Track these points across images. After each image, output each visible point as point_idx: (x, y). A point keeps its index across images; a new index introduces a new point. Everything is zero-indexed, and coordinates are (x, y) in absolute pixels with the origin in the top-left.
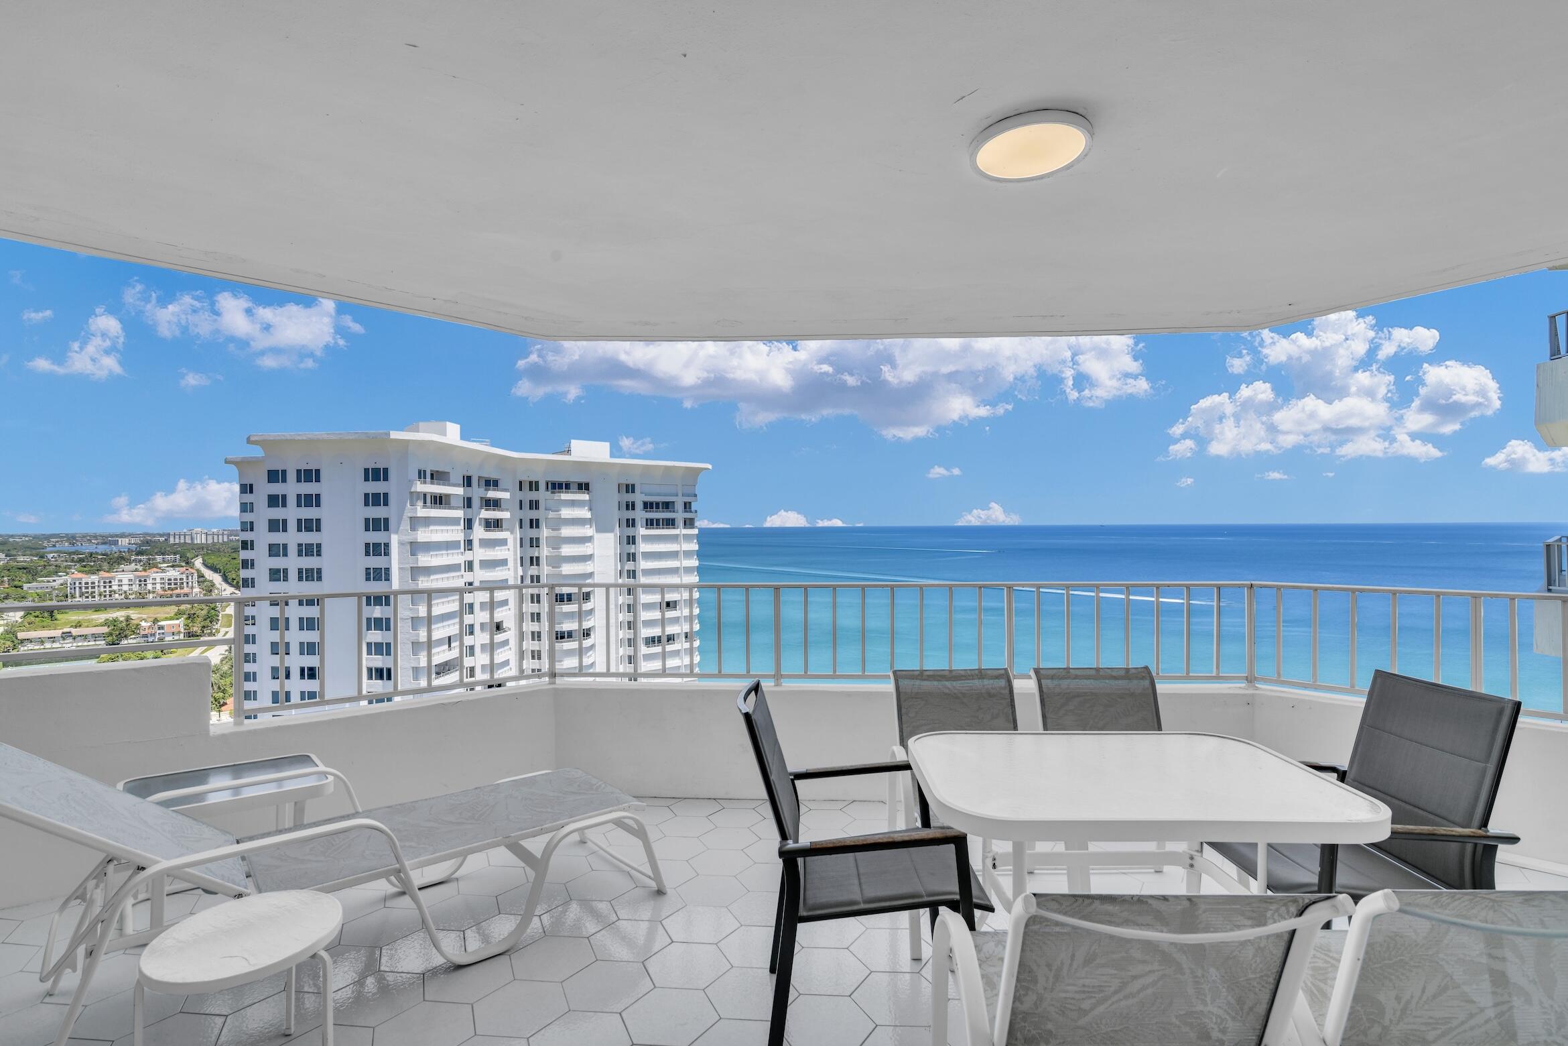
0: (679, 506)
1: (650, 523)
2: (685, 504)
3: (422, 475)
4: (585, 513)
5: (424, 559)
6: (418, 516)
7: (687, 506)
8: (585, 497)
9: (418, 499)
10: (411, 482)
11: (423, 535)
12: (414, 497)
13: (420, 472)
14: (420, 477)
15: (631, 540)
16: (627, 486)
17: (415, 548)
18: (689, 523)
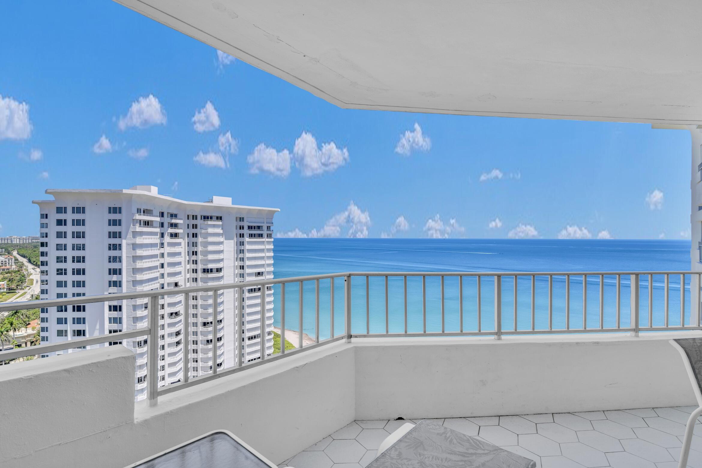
0: (265, 228)
1: (251, 236)
2: (268, 227)
3: (139, 211)
4: (220, 231)
5: (139, 252)
6: (137, 231)
7: (268, 228)
8: (220, 223)
9: (137, 222)
10: (133, 215)
11: (139, 240)
12: (135, 222)
13: (138, 209)
14: (138, 212)
15: (242, 244)
16: (240, 218)
17: (135, 246)
18: (269, 236)
